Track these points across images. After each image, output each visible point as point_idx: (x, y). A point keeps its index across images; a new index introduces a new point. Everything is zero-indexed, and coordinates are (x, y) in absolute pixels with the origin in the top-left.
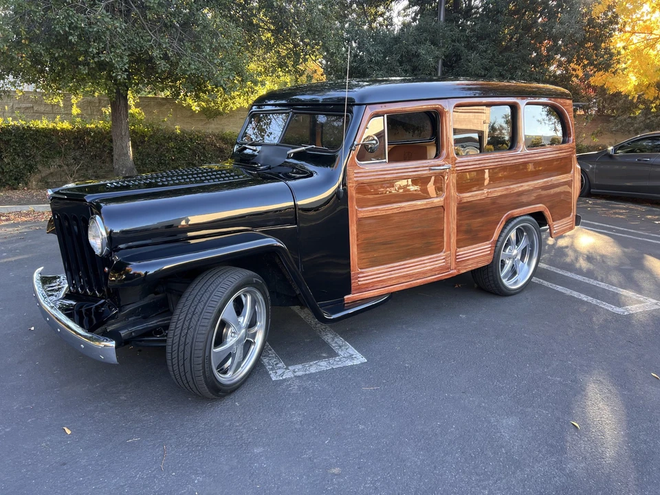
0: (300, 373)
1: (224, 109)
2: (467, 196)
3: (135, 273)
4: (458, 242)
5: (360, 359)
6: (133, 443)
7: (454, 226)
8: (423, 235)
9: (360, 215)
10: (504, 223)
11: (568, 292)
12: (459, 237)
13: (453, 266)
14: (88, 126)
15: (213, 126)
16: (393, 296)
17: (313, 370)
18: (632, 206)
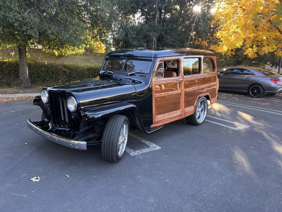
0: (140, 153)
1: (65, 54)
2: (188, 90)
3: (92, 117)
4: (185, 105)
5: (158, 148)
6: (94, 178)
7: (183, 100)
8: (175, 103)
9: (156, 96)
10: (198, 99)
11: (217, 123)
12: (185, 104)
13: (183, 114)
14: (5, 60)
15: (59, 61)
16: (166, 125)
17: (144, 152)
18: (227, 94)
